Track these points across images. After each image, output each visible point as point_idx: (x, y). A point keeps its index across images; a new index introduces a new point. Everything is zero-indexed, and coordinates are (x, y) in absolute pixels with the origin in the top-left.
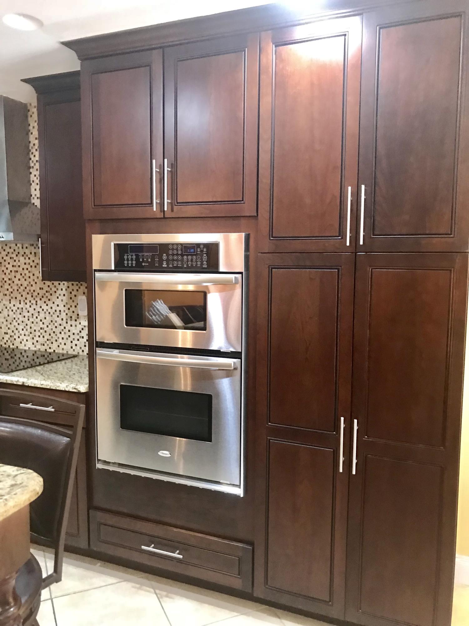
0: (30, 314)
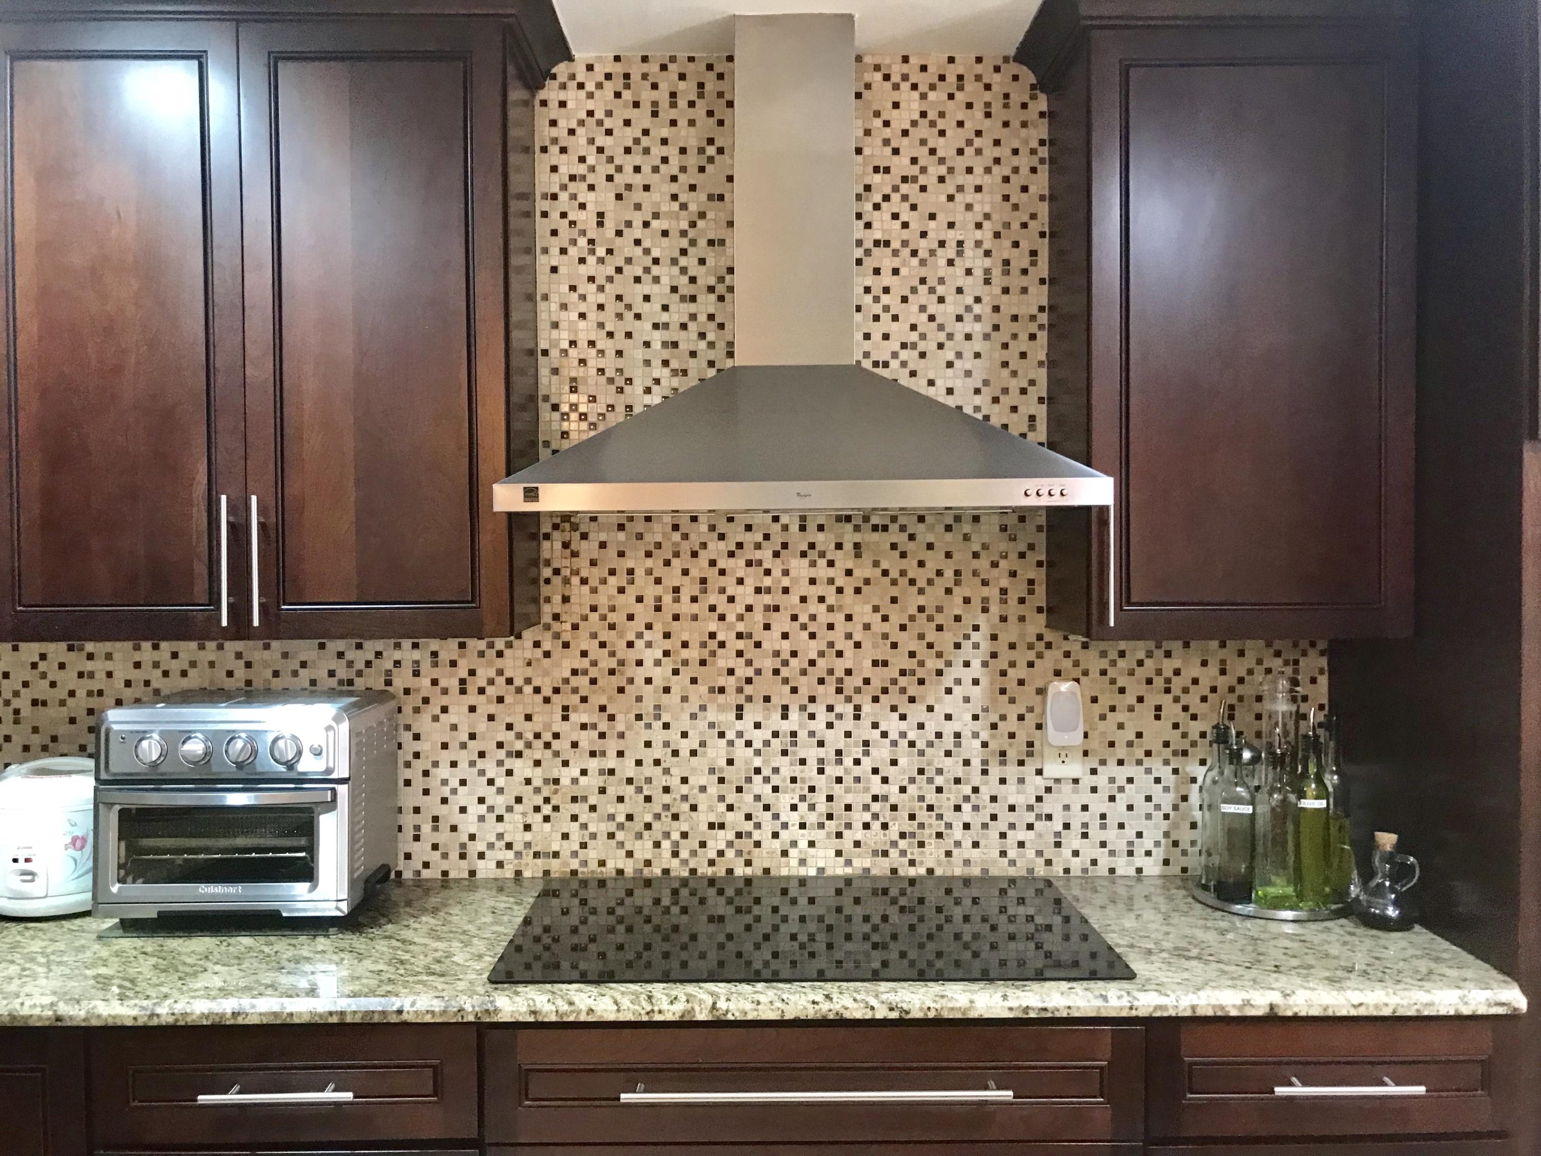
0: (828, 753)
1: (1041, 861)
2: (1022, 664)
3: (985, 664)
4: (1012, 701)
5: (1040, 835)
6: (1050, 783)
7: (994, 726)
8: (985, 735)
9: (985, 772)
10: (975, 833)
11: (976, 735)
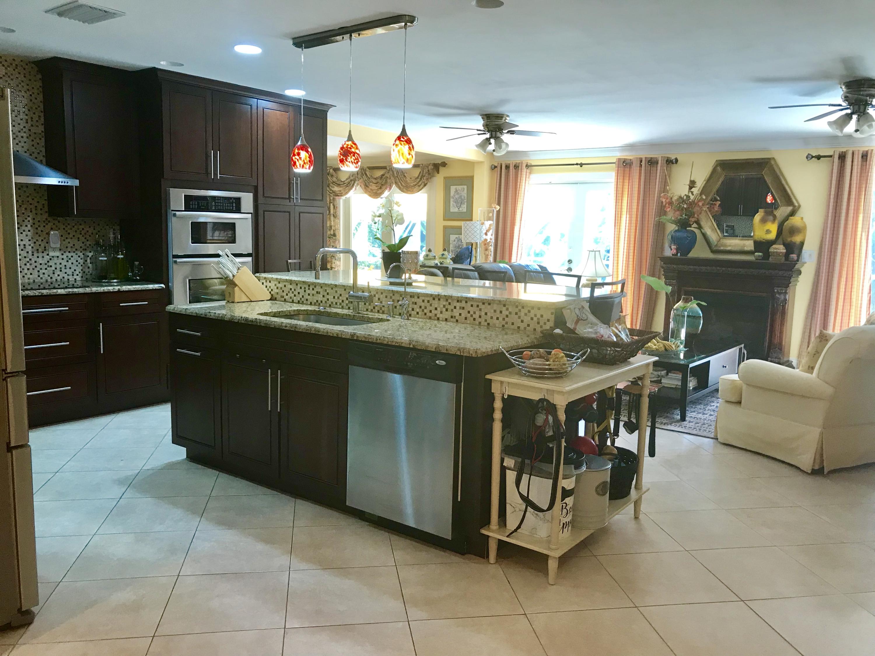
1: (49, 278)
2: (42, 226)
3: (31, 226)
4: (39, 236)
5: (49, 271)
6: (51, 258)
7: (35, 243)
8: (32, 245)
9: (33, 255)
10: (31, 271)
11: (30, 245)
